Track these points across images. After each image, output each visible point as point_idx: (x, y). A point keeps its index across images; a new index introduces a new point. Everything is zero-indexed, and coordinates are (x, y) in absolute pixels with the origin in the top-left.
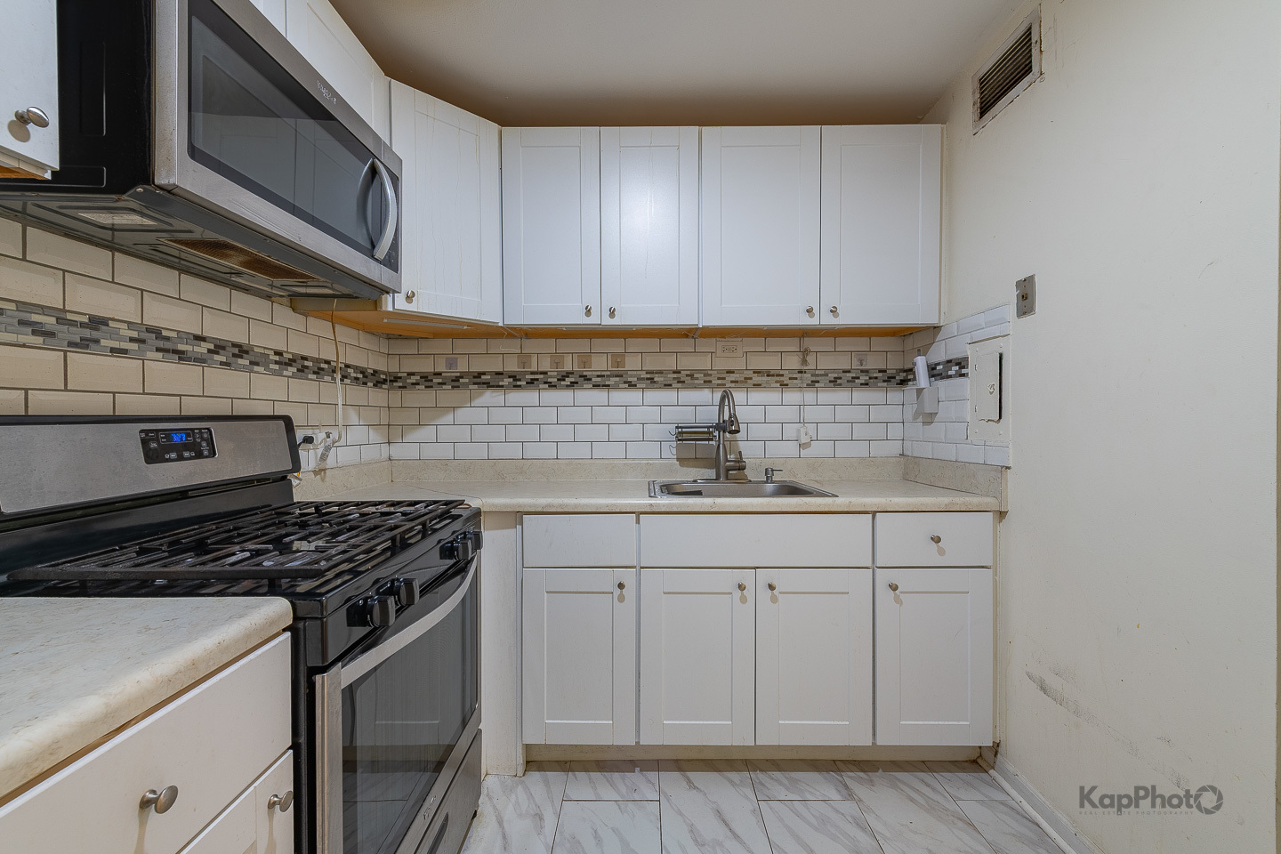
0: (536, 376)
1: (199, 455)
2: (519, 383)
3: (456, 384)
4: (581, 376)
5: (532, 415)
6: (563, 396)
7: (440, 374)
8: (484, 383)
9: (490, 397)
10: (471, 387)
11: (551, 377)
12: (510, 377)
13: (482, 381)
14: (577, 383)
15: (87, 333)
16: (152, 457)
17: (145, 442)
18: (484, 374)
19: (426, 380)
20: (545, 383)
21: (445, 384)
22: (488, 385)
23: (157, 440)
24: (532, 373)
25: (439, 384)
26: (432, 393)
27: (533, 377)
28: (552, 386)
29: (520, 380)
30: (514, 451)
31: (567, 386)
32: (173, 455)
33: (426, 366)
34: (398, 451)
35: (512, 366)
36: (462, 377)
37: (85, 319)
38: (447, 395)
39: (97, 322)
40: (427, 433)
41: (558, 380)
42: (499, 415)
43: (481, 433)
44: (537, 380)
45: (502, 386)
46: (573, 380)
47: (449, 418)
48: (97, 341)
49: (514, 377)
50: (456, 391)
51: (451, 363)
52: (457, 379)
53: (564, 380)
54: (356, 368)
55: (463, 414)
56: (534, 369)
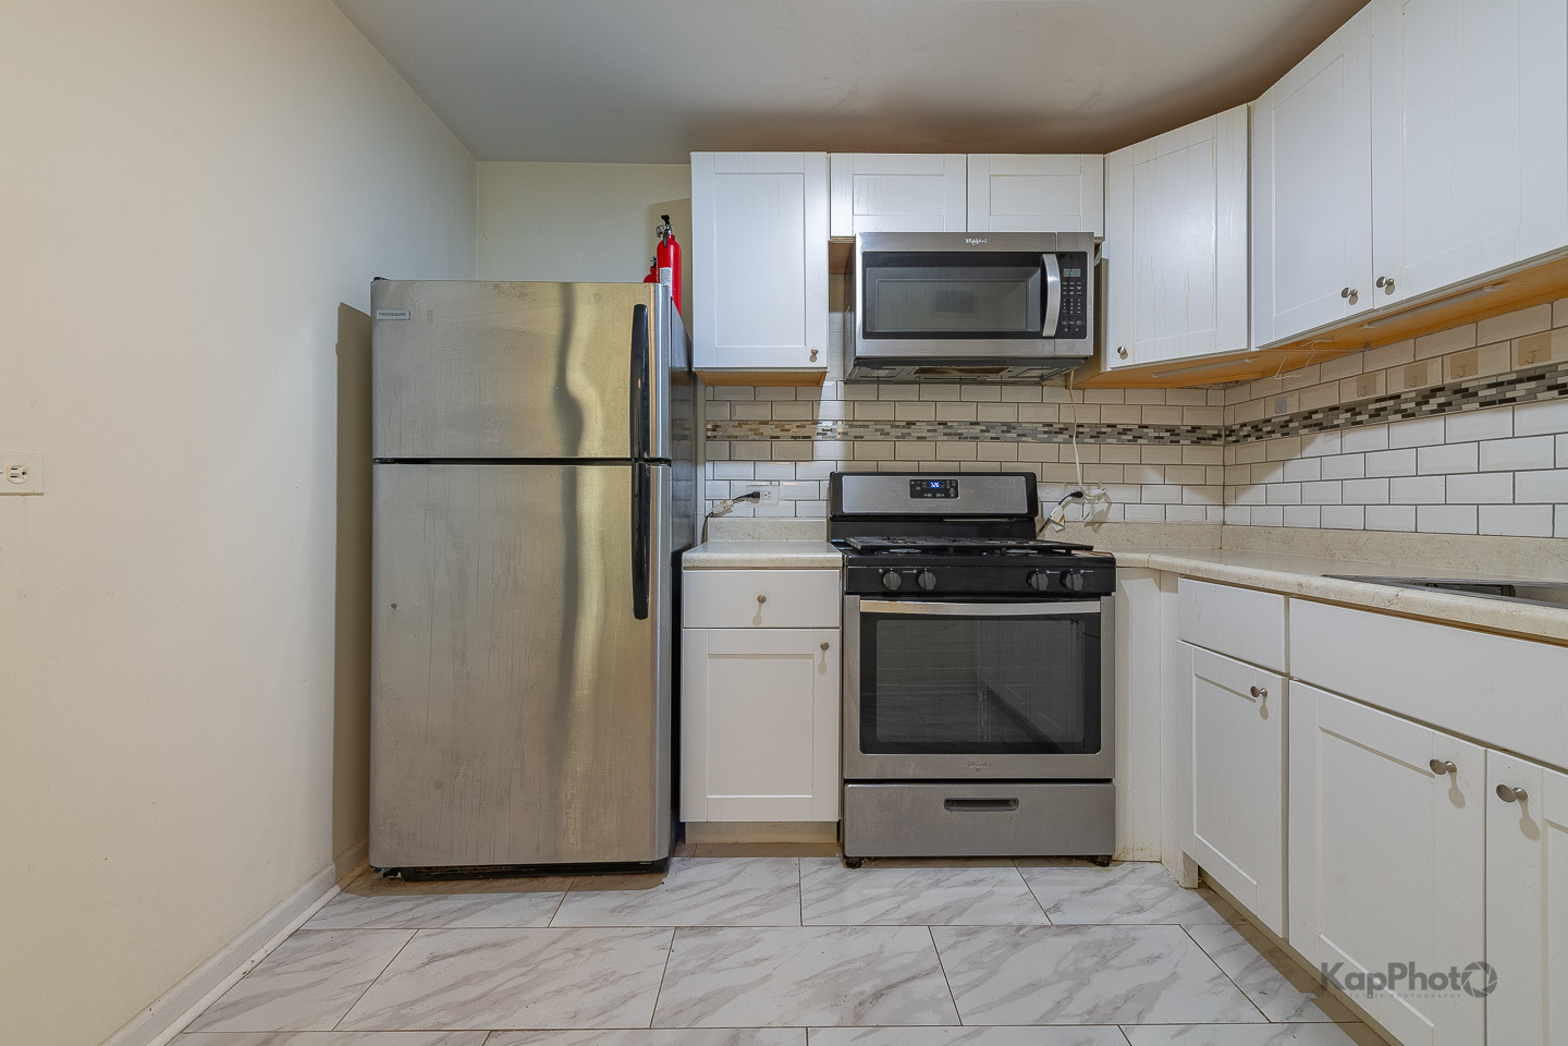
0: (1383, 404)
1: (948, 496)
2: (1359, 418)
3: (1285, 430)
4: (1456, 392)
5: (1379, 464)
6: (1428, 429)
7: (1269, 420)
8: (1315, 425)
9: (1324, 443)
10: (1301, 432)
11: (1406, 401)
12: (1347, 411)
13: (1316, 422)
14: (1450, 404)
15: (905, 431)
16: (915, 494)
17: (911, 486)
18: (1316, 412)
19: (1257, 430)
20: (1396, 412)
21: (1273, 432)
22: (1321, 427)
23: (921, 485)
24: (1379, 400)
25: (1269, 432)
26: (1262, 444)
27: (1378, 405)
28: (1408, 415)
29: (1360, 413)
30: (1353, 518)
31: (1433, 412)
32: (930, 495)
33: (1256, 414)
34: (1234, 515)
35: (1351, 396)
36: (1291, 421)
37: (904, 424)
38: (1277, 445)
39: (910, 424)
40: (1256, 494)
41: (1418, 404)
42: (1335, 467)
43: (1315, 492)
44: (1385, 409)
45: (1338, 426)
46: (1442, 400)
47: (1277, 475)
48: (909, 434)
49: (1352, 410)
50: (1287, 439)
51: (1281, 406)
52: (1285, 425)
53: (1427, 403)
54: (1157, 428)
55: (1295, 469)
56: (1381, 393)
